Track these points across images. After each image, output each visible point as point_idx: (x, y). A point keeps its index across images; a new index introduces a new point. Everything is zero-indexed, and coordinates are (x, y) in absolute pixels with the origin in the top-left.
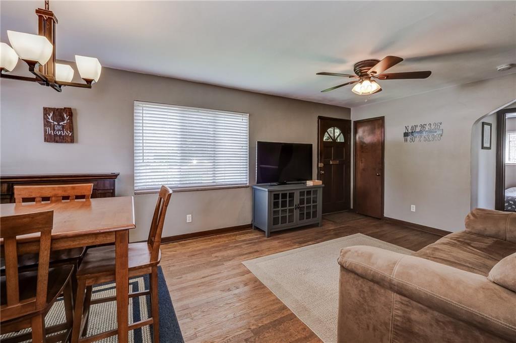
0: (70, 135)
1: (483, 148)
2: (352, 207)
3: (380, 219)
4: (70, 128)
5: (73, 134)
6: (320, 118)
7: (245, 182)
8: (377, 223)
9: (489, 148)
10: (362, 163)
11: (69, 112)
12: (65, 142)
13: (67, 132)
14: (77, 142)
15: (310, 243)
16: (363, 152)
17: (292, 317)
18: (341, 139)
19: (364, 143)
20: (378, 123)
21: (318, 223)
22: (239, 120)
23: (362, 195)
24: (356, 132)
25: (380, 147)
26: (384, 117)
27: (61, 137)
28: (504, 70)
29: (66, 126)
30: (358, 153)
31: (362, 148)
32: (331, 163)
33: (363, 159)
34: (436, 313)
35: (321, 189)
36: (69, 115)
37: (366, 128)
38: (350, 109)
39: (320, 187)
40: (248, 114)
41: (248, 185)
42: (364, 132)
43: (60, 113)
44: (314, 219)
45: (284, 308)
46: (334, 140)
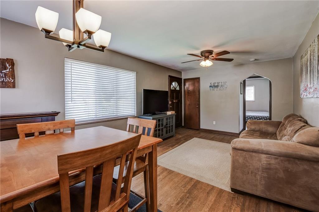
0: (12, 81)
1: (241, 94)
2: (183, 125)
3: (198, 130)
4: (12, 76)
5: (15, 80)
6: (169, 76)
7: (134, 114)
8: (198, 132)
9: (242, 94)
10: (188, 101)
11: (11, 63)
12: (8, 87)
13: (10, 79)
14: (18, 88)
15: (176, 146)
16: (189, 95)
17: (198, 182)
18: (178, 89)
19: (189, 90)
20: (197, 80)
21: (173, 135)
22: (131, 76)
23: (189, 118)
24: (185, 85)
25: (198, 93)
26: (200, 78)
27: (4, 83)
28: (253, 61)
29: (8, 74)
30: (186, 96)
31: (188, 93)
32: (174, 101)
33: (189, 99)
34: (282, 158)
35: (175, 116)
36: (12, 65)
37: (190, 83)
38: (181, 72)
39: (174, 115)
40: (136, 72)
41: (136, 116)
42: (189, 85)
43: (3, 63)
44: (172, 133)
45: (192, 179)
46: (175, 89)
